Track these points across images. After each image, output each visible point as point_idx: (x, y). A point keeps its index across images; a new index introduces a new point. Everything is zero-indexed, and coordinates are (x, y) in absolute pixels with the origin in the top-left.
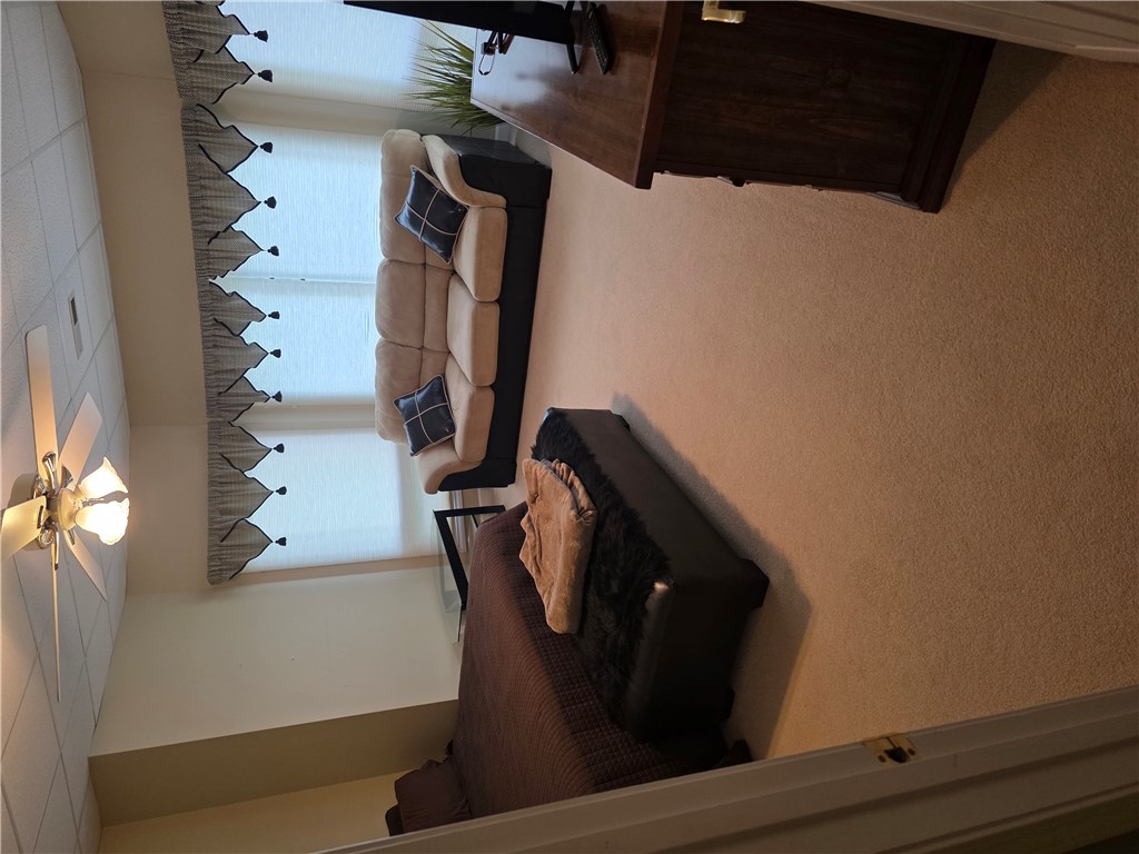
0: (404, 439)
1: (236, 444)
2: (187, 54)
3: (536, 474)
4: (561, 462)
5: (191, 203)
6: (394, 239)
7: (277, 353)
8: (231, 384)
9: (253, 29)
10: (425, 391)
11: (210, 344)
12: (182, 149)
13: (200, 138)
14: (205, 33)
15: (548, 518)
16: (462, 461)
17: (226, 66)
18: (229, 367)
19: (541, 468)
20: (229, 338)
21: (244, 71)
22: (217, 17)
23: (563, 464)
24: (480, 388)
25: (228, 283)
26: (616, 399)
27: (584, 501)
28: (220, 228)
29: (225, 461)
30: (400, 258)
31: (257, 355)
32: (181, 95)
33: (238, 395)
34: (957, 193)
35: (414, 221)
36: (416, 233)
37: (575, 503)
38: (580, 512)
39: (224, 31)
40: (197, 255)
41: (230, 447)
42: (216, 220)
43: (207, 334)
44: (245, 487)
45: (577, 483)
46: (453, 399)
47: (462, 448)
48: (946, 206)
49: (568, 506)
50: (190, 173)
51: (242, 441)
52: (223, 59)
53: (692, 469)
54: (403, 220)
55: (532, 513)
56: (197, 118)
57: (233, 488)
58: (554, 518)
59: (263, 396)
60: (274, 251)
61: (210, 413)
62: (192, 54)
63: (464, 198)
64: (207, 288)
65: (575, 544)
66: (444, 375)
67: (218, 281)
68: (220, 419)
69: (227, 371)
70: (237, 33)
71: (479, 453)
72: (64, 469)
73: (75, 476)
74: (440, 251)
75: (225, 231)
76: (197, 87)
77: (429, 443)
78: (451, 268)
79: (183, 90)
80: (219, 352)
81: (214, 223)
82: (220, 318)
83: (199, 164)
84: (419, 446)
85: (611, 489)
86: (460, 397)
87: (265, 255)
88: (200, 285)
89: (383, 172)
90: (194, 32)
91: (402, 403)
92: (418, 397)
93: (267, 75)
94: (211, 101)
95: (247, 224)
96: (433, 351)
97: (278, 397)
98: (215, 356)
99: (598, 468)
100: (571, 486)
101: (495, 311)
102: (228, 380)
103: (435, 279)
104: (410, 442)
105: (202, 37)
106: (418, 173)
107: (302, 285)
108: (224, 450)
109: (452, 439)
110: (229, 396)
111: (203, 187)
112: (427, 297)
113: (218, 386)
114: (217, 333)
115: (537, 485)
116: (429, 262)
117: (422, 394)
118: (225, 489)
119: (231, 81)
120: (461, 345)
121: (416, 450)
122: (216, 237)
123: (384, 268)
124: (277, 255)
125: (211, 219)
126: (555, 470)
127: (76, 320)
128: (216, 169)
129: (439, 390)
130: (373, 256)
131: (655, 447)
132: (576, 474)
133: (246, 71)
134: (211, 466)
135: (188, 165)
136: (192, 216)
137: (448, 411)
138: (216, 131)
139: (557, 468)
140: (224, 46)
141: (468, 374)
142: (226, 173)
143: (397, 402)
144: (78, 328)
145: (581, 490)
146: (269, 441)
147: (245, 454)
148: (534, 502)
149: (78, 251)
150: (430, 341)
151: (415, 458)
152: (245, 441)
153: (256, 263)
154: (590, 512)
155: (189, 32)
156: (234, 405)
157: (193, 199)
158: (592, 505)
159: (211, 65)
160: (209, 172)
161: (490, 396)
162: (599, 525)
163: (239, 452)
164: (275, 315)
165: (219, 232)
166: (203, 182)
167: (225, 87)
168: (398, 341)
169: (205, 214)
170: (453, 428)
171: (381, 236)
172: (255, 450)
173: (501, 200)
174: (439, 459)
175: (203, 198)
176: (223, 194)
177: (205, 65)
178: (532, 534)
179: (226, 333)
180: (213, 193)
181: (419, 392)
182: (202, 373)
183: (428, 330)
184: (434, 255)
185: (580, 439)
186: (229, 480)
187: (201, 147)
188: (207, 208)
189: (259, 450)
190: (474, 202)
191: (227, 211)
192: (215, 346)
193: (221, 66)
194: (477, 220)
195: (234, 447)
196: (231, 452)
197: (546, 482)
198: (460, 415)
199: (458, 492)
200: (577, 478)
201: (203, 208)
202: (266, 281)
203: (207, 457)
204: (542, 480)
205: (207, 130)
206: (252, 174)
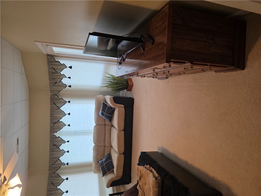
0: (100, 173)
1: (55, 179)
2: (53, 83)
3: (140, 170)
4: (147, 165)
5: (51, 116)
6: (98, 119)
7: (68, 152)
8: (56, 161)
9: (67, 77)
10: (106, 158)
11: (52, 150)
12: (50, 103)
13: (54, 101)
14: (57, 78)
15: (146, 184)
16: (116, 177)
17: (61, 85)
18: (55, 156)
19: (141, 168)
20: (56, 148)
21: (65, 86)
22: (60, 74)
23: (148, 166)
24: (120, 154)
25: (57, 134)
26: (159, 148)
27: (157, 175)
28: (56, 121)
29: (52, 184)
30: (99, 124)
31: (63, 152)
32: (51, 92)
33: (57, 164)
34: (249, 63)
35: (103, 114)
36: (103, 117)
37: (154, 176)
38: (156, 178)
39: (61, 77)
40: (50, 128)
41: (54, 180)
42: (56, 119)
43: (51, 148)
44: (57, 191)
45: (153, 170)
46: (113, 158)
47: (116, 173)
48: (246, 67)
49: (152, 177)
50: (51, 109)
51: (57, 178)
52: (61, 83)
53: (186, 163)
54: (100, 114)
55: (140, 183)
56: (54, 97)
57: (54, 192)
58: (147, 183)
59: (64, 164)
60: (69, 125)
61: (49, 170)
62: (54, 83)
63: (114, 106)
64: (52, 136)
65: (156, 189)
66: (110, 153)
67: (55, 134)
68: (52, 172)
69: (55, 158)
70: (64, 78)
71: (121, 174)
72: (5, 177)
73: (7, 179)
74: (109, 120)
75: (58, 122)
76: (54, 90)
77: (107, 172)
78: (111, 125)
79: (51, 91)
80: (54, 153)
81: (55, 120)
82: (54, 144)
83: (53, 107)
84: (104, 174)
85: (164, 170)
86: (115, 157)
87: (67, 127)
88: (50, 135)
89: (95, 104)
90: (55, 78)
91: (100, 162)
92: (104, 160)
93: (70, 86)
94: (57, 93)
95: (63, 120)
96: (107, 147)
97: (68, 164)
98: (52, 154)
99: (159, 165)
100: (152, 171)
101: (123, 132)
102: (55, 160)
103: (108, 128)
104: (102, 173)
105: (57, 79)
106: (103, 103)
107: (76, 133)
108: (52, 181)
109: (113, 171)
110: (55, 165)
111: (54, 112)
112: (106, 132)
113: (52, 162)
114: (53, 147)
115: (141, 173)
116: (106, 124)
117: (105, 159)
118: (51, 192)
119: (62, 88)
120: (115, 144)
121: (103, 175)
122: (55, 123)
123: (95, 127)
124: (70, 126)
125: (55, 119)
126: (146, 168)
127: (18, 144)
128: (57, 108)
129: (109, 157)
130: (93, 124)
131: (173, 159)
132: (152, 168)
133: (66, 86)
134: (48, 186)
135: (51, 107)
136: (50, 119)
137: (112, 162)
138: (58, 99)
139: (146, 167)
140: (61, 81)
141: (117, 151)
142: (59, 108)
143: (98, 162)
144: (18, 146)
145: (155, 172)
146: (64, 177)
147: (58, 181)
148: (140, 179)
149: (22, 127)
150: (107, 144)
151: (103, 177)
152: (58, 178)
153: (65, 129)
154: (159, 178)
155: (54, 78)
156: (56, 167)
157: (51, 115)
158: (159, 176)
159: (58, 85)
160: (55, 108)
161: (123, 156)
162: (163, 182)
163: (56, 181)
164: (68, 141)
165: (56, 122)
166: (54, 111)
167: (61, 90)
168: (99, 145)
169: (53, 118)
170: (113, 167)
171: (95, 119)
172: (60, 180)
173: (123, 106)
174: (110, 177)
175: (53, 114)
176: (58, 113)
177: (57, 85)
178: (141, 190)
179: (56, 147)
180: (56, 113)
181: (104, 158)
182: (48, 158)
183: (106, 141)
184: (107, 122)
185: (151, 158)
186: (52, 190)
187: (54, 103)
188: (54, 117)
189: (61, 180)
190: (117, 107)
191: (59, 117)
192: (53, 151)
193: (60, 85)
194: (118, 111)
195: (55, 180)
196: (54, 181)
197: (144, 171)
198: (115, 163)
199: (115, 187)
200: (153, 169)
201: (53, 117)
202: (67, 133)
203: (47, 183)
204: (142, 171)
205: (56, 99)
206: (65, 108)
